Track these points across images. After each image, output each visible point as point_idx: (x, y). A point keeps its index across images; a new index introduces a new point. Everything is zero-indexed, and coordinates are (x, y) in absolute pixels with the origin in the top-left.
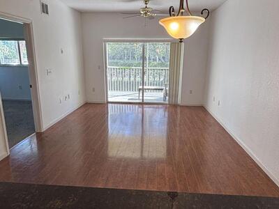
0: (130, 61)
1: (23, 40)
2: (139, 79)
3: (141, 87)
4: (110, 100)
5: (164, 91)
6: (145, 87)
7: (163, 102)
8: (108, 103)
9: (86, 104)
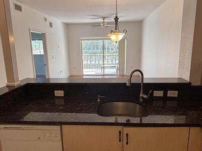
0: (95, 51)
1: (41, 40)
2: (101, 62)
3: (102, 66)
4: (84, 74)
5: (116, 68)
6: (105, 66)
7: (116, 74)
8: (83, 75)
9: (71, 76)
